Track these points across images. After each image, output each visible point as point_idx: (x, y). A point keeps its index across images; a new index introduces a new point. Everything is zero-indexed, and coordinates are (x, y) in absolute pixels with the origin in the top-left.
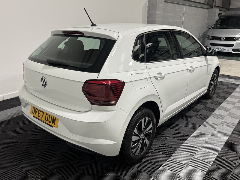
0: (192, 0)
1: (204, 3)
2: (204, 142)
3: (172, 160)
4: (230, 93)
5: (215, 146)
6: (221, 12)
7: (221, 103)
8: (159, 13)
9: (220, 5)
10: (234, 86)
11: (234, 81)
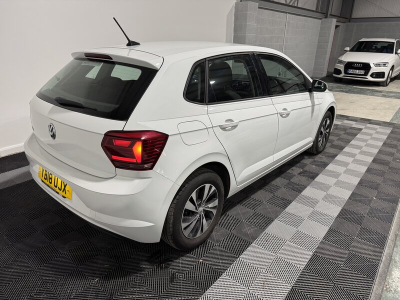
0: (299, 6)
1: (315, 10)
2: (311, 209)
3: (268, 234)
4: (348, 142)
5: (326, 215)
6: (339, 24)
7: (336, 156)
8: (251, 24)
9: (338, 14)
10: (355, 132)
11: (354, 124)
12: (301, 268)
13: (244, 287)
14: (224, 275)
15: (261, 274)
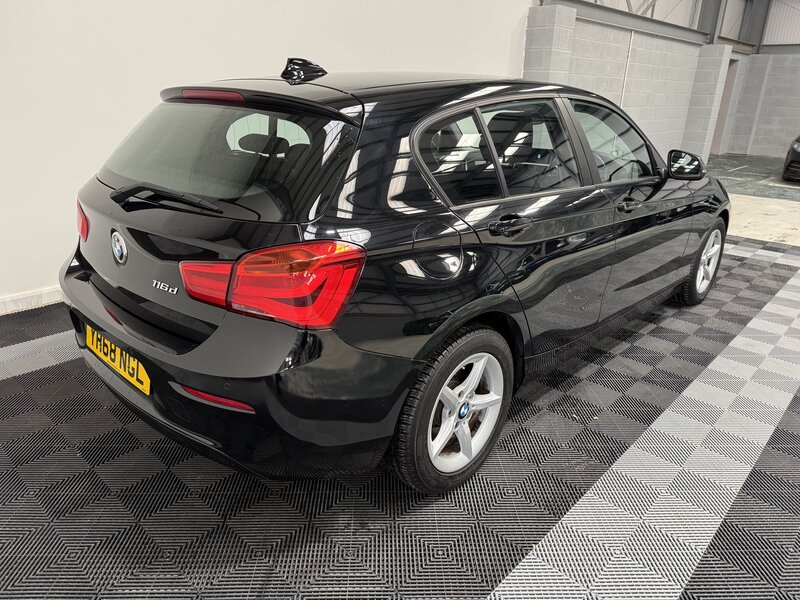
0: (654, 18)
1: (686, 26)
2: (709, 428)
3: (619, 476)
4: (772, 292)
5: (741, 440)
6: (735, 57)
7: (748, 319)
8: (561, 51)
9: (734, 36)
11: (780, 258)
12: (699, 551)
13: (576, 584)
14: (531, 555)
15: (612, 559)
